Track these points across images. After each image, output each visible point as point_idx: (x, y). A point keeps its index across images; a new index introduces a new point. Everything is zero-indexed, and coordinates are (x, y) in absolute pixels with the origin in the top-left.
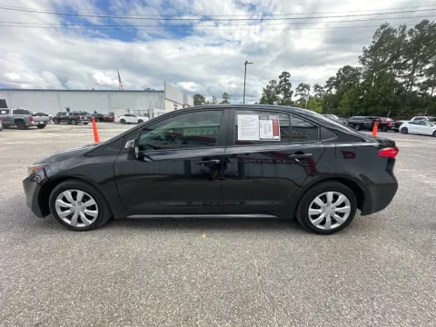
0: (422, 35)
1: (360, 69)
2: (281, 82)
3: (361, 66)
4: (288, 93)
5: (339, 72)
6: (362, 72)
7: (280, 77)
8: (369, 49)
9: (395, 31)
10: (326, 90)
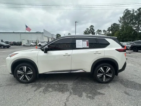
0: (140, 13)
1: (120, 24)
2: (90, 29)
3: (120, 23)
4: (93, 33)
5: (112, 25)
6: (120, 26)
7: (90, 27)
8: (122, 17)
9: (130, 11)
10: (108, 32)
